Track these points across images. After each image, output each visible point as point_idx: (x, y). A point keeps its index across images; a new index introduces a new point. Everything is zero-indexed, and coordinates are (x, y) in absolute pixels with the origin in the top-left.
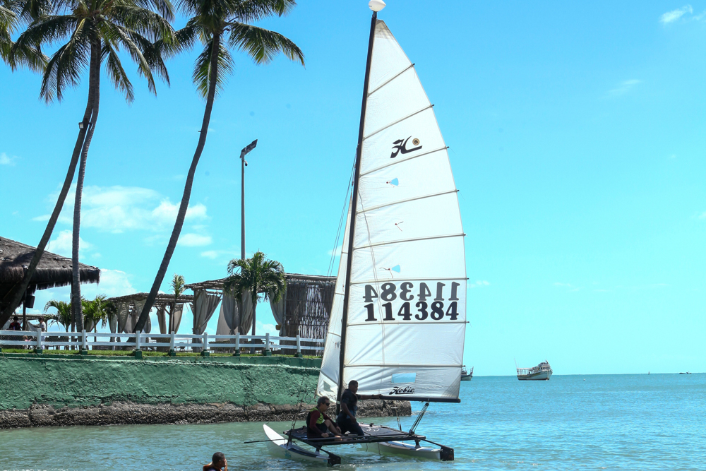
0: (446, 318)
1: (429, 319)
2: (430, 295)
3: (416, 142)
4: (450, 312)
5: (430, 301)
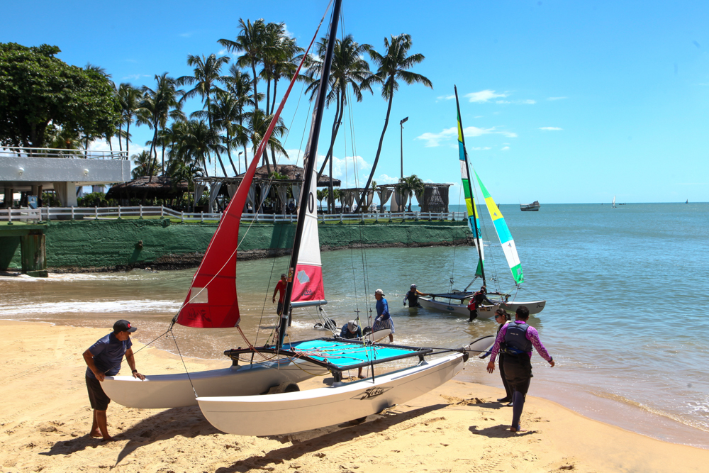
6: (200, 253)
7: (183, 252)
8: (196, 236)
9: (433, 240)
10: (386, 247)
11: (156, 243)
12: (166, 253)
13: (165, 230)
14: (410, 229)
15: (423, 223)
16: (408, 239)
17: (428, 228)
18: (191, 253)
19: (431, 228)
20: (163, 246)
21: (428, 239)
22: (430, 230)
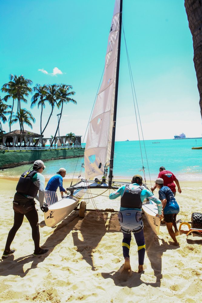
6: (16, 163)
7: (11, 163)
8: (14, 156)
11: (1, 160)
12: (5, 163)
13: (4, 155)
18: (13, 163)
20: (3, 161)
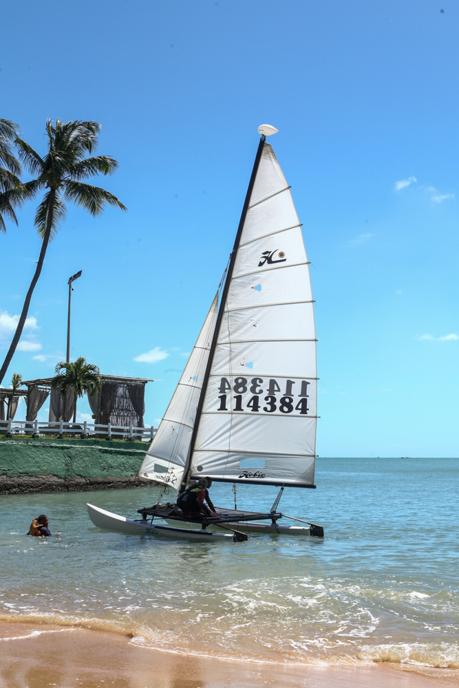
0: (295, 412)
1: (277, 411)
2: (279, 390)
3: (282, 255)
4: (300, 407)
5: (279, 396)
9: (114, 475)
10: (15, 493)
14: (73, 452)
15: (96, 443)
16: (68, 470)
17: (106, 451)
19: (111, 452)
21: (105, 472)
22: (109, 456)
